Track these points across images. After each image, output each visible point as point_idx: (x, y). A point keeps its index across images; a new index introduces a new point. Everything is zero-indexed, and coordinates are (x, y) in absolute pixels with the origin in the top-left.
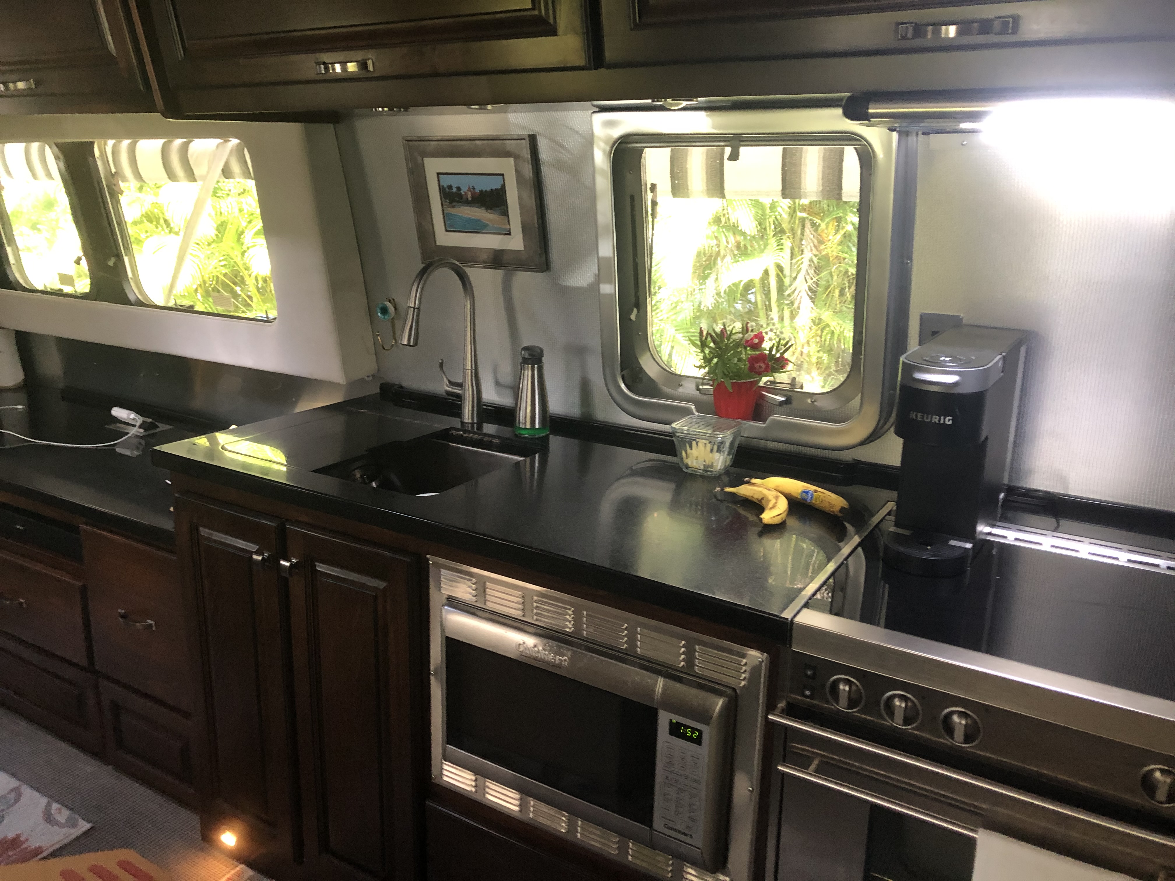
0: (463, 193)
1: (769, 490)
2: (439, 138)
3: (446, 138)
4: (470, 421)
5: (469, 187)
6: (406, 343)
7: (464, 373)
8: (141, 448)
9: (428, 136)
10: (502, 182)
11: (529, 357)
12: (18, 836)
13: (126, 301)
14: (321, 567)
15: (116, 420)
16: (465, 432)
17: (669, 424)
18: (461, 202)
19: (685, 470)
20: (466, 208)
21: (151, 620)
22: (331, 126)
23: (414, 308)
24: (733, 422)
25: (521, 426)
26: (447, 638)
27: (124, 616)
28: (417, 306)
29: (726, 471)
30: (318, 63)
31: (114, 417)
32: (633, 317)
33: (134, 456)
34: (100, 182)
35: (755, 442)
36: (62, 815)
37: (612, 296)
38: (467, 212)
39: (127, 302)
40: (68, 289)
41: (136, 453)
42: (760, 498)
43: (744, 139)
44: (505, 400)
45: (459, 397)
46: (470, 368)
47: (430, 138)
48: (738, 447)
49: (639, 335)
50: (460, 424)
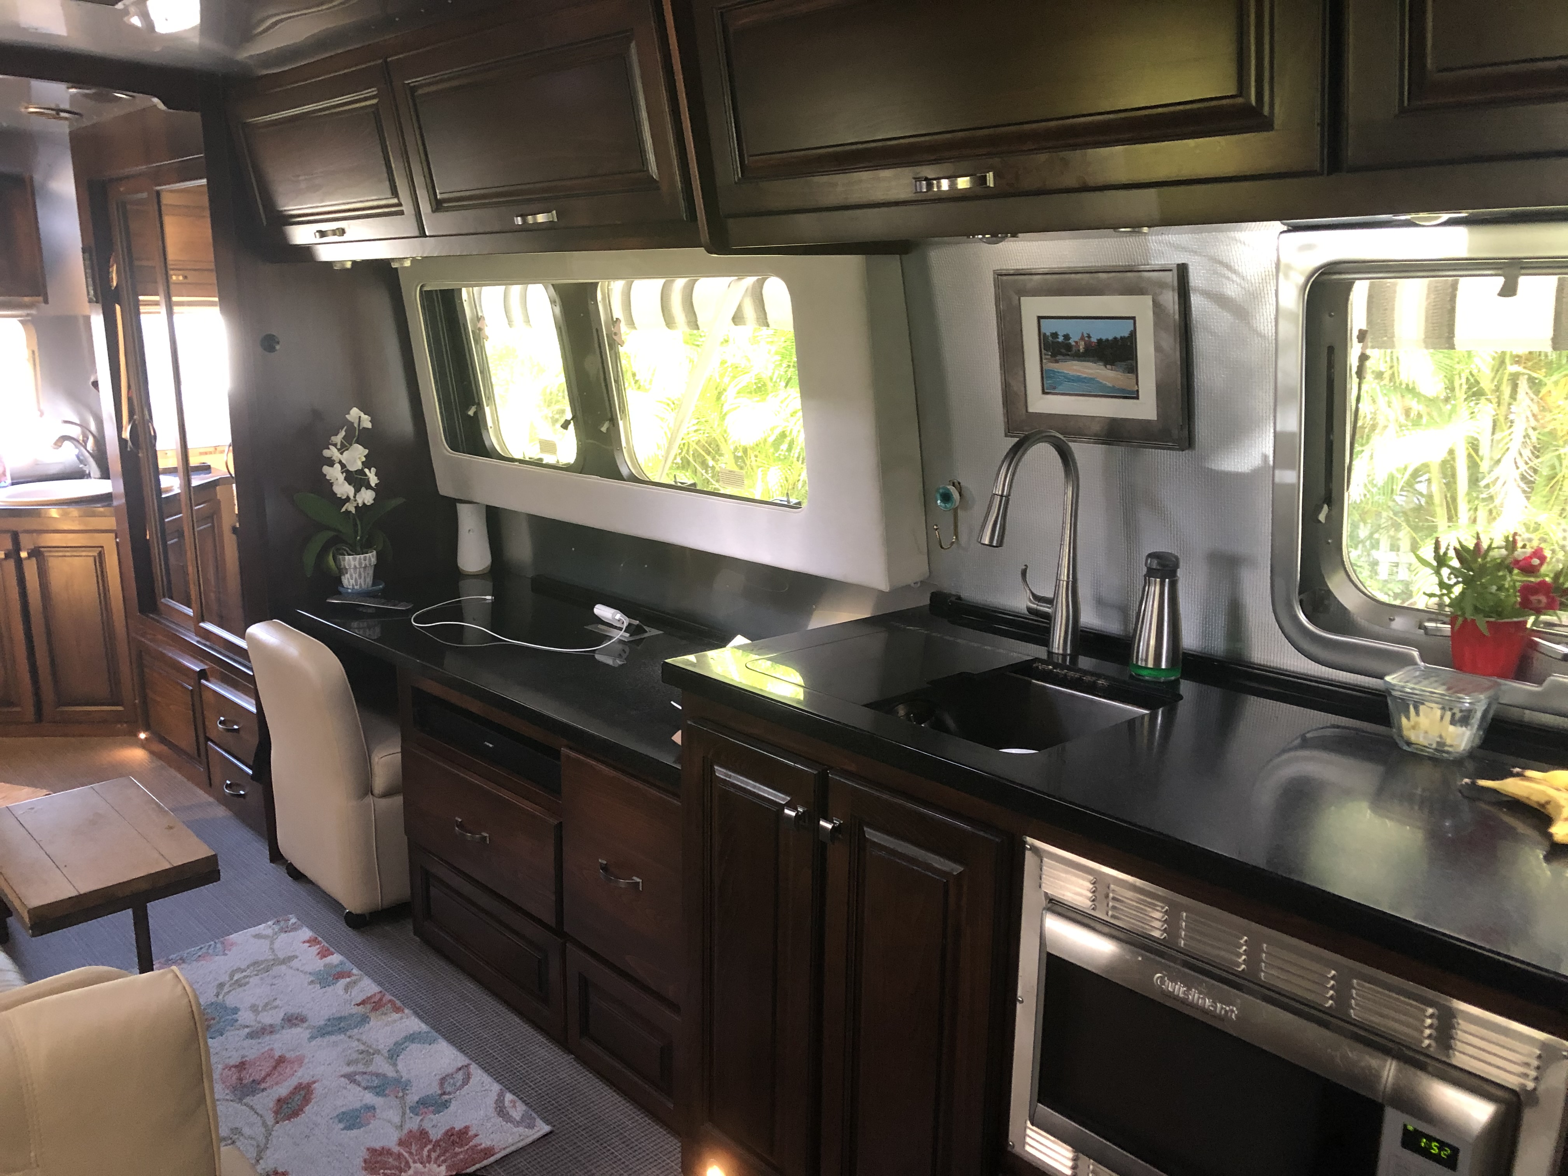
0: (1073, 344)
1: (1558, 790)
2: (1046, 271)
3: (1056, 270)
4: (1061, 651)
5: (1083, 334)
6: (987, 542)
7: (1057, 586)
8: (625, 656)
9: (1030, 269)
10: (1132, 329)
11: (1158, 568)
12: (467, 1128)
13: (616, 474)
14: (871, 834)
15: (599, 620)
16: (1056, 666)
17: (1381, 677)
18: (1068, 355)
19: (1405, 748)
20: (1074, 362)
21: (638, 877)
22: (898, 256)
23: (1002, 496)
24: (1485, 681)
25: (1140, 663)
26: (1049, 955)
27: (605, 868)
28: (1005, 493)
29: (1471, 754)
30: (918, 179)
31: (596, 616)
32: (1322, 517)
33: (617, 666)
34: (599, 331)
35: (1515, 713)
36: (518, 1110)
37: (1293, 487)
38: (1075, 367)
39: (618, 476)
40: (549, 459)
41: (619, 662)
42: (1543, 801)
43: (1524, 266)
44: (1112, 626)
45: (1048, 617)
46: (1066, 579)
47: (1033, 271)
48: (1493, 719)
49: (1329, 543)
50: (1046, 654)
